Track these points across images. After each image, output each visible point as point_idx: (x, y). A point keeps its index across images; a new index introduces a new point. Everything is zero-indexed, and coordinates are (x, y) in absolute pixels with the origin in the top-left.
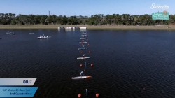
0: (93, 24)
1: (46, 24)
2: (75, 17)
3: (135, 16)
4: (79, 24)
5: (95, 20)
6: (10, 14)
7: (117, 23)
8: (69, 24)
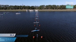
0: (40, 9)
1: (22, 9)
2: (33, 6)
3: (58, 6)
4: (35, 9)
5: (41, 7)
6: (7, 5)
7: (50, 9)
8: (31, 9)
